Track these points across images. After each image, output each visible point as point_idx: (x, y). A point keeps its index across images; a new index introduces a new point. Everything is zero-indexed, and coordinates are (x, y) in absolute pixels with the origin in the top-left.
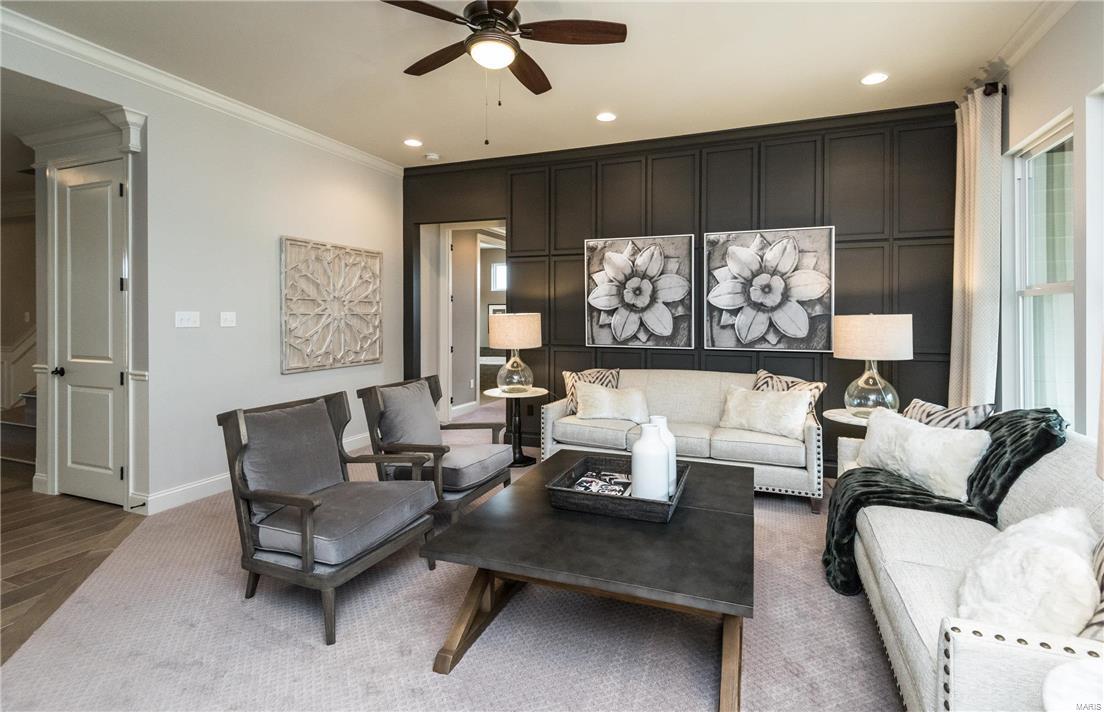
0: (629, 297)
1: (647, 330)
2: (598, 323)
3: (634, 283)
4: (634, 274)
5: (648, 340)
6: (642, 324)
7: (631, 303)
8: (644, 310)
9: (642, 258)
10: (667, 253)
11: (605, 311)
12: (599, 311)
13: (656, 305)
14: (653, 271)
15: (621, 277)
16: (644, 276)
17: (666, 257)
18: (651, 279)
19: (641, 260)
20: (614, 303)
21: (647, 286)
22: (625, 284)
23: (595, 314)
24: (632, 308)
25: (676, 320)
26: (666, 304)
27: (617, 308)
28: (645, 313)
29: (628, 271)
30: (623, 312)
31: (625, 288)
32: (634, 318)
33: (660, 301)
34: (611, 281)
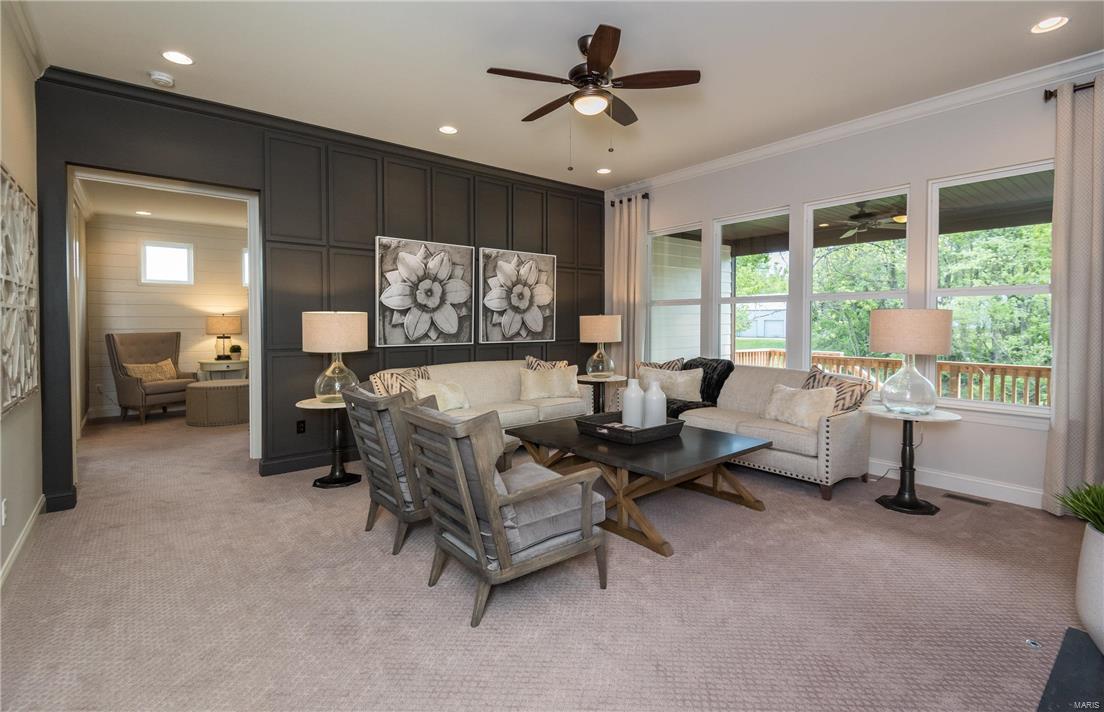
0: (421, 298)
1: (436, 329)
2: (390, 323)
3: (426, 284)
4: (426, 276)
5: (438, 338)
6: (433, 323)
7: (424, 303)
8: (435, 310)
9: (434, 262)
10: (454, 260)
11: (397, 311)
12: (392, 311)
13: (445, 306)
14: (443, 274)
15: (414, 279)
16: (435, 279)
17: (454, 264)
18: (441, 282)
19: (432, 264)
20: (407, 303)
21: (437, 289)
22: (417, 285)
23: (387, 313)
24: (423, 308)
25: (461, 319)
26: (453, 305)
27: (410, 308)
28: (436, 313)
29: (421, 273)
30: (415, 312)
31: (418, 289)
32: (426, 317)
33: (448, 303)
34: (405, 281)
